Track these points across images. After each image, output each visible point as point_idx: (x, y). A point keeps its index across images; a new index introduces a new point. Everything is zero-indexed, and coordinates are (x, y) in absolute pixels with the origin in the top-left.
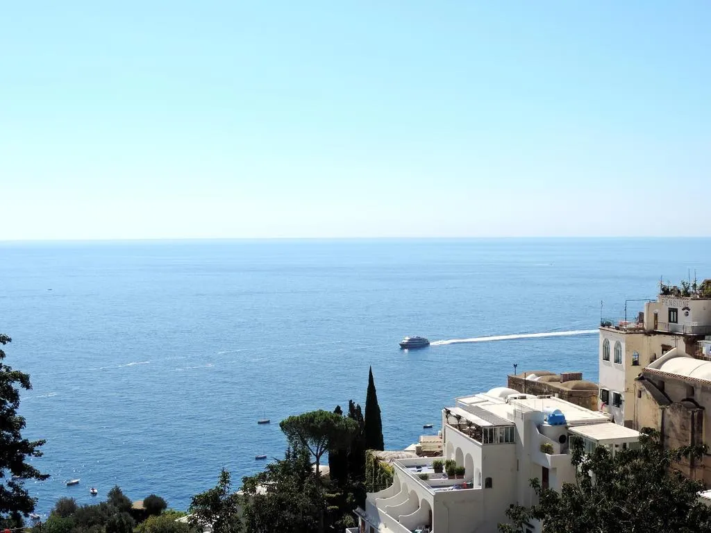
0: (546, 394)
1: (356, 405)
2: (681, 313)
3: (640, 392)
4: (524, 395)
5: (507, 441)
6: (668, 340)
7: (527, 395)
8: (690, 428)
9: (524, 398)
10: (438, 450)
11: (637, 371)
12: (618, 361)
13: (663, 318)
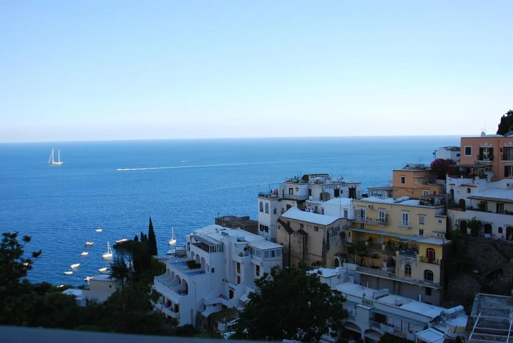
0: (234, 227)
1: (144, 235)
2: (294, 190)
3: (279, 227)
4: (225, 228)
5: (220, 251)
6: (290, 202)
7: (226, 228)
8: (302, 243)
9: (225, 229)
10: (184, 254)
11: (276, 217)
12: (267, 212)
13: (287, 192)
